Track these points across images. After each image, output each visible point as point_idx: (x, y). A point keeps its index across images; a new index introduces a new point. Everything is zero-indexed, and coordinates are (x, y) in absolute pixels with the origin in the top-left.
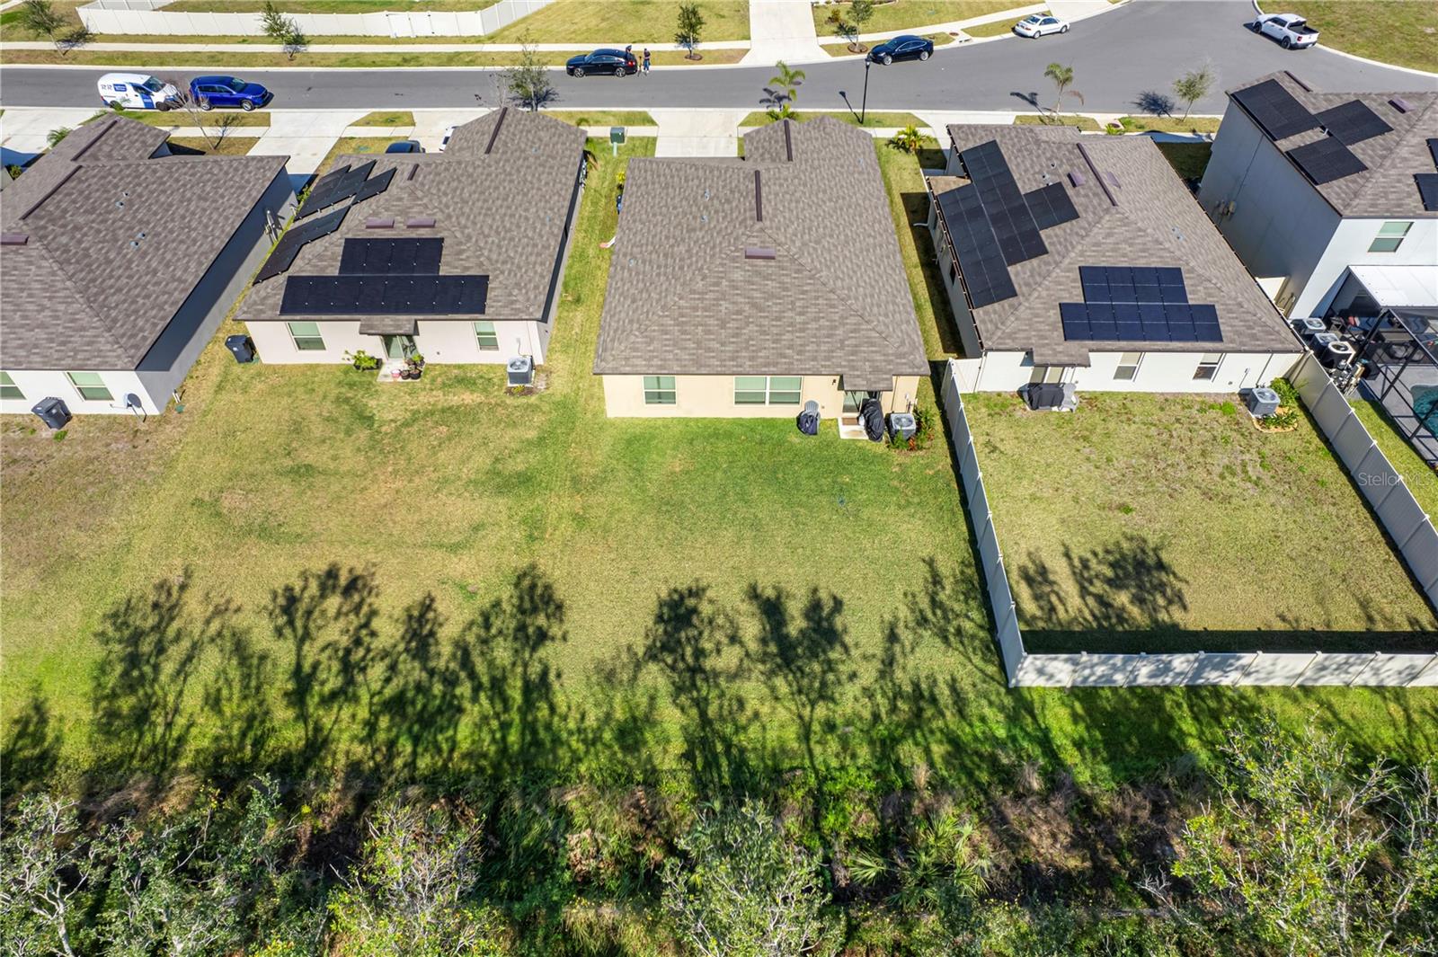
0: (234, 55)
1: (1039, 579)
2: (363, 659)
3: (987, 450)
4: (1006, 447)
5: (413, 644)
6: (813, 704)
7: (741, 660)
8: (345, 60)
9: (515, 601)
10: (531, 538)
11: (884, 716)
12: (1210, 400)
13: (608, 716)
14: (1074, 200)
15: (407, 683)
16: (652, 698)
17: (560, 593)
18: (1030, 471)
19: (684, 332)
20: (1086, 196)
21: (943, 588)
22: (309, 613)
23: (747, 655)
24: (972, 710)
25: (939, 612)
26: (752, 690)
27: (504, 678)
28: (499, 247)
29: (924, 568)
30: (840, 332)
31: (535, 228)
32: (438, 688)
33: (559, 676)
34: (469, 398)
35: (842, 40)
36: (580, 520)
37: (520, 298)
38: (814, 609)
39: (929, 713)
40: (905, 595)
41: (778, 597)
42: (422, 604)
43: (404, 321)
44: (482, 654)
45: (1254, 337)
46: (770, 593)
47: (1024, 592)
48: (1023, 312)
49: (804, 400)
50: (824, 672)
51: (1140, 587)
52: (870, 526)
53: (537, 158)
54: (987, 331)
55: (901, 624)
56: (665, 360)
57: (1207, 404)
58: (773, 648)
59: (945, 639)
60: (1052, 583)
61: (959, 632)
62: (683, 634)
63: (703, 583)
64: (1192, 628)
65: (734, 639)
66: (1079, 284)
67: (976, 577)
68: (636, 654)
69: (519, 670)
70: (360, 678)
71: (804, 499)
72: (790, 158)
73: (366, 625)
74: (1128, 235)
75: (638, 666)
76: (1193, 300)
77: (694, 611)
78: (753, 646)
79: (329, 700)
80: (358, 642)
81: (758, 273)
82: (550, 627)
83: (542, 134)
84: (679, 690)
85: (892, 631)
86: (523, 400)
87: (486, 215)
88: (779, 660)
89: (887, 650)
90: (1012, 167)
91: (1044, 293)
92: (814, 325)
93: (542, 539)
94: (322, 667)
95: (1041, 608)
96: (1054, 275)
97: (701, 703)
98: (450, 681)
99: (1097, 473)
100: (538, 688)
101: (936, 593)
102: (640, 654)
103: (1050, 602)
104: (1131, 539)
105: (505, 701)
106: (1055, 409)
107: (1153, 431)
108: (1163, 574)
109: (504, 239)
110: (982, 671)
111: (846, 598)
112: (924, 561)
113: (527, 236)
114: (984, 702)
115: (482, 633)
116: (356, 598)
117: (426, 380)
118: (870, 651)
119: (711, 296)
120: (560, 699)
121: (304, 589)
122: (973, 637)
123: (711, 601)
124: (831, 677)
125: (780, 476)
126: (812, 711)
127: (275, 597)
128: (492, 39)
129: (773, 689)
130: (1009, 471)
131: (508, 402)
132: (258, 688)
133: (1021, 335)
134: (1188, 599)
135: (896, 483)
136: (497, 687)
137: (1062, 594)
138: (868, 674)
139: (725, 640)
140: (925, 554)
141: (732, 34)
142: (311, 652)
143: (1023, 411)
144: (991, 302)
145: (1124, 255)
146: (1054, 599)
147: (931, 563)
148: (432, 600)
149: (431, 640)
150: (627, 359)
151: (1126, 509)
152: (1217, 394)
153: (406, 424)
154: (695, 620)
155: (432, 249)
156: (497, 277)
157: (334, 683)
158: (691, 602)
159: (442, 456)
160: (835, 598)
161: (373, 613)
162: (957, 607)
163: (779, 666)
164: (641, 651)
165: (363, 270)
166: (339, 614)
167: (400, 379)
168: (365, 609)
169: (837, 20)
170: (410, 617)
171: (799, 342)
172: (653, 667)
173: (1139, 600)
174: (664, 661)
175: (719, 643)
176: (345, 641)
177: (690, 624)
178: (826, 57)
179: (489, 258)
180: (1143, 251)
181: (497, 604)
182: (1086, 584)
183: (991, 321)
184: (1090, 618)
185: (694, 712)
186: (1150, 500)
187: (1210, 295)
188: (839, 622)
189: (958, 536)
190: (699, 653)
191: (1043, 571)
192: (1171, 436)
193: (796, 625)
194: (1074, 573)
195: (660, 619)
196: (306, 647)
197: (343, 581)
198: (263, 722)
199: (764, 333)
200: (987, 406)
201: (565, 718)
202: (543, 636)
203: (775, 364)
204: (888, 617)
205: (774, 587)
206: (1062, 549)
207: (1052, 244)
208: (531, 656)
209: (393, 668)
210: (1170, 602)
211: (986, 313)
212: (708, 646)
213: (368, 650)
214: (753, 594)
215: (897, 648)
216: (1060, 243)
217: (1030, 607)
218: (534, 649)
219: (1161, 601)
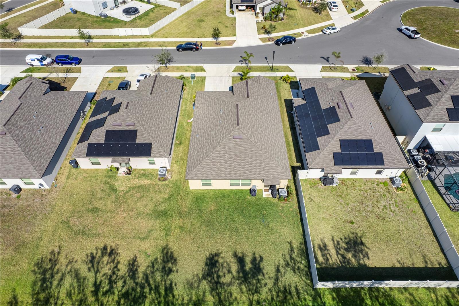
0: (69, 43)
1: (324, 249)
2: (116, 279)
3: (309, 201)
4: (316, 199)
5: (131, 274)
6: (253, 294)
7: (232, 279)
8: (105, 45)
9: (162, 258)
10: (167, 235)
11: (275, 298)
12: (380, 181)
13: (191, 299)
14: (339, 114)
15: (129, 288)
16: (204, 293)
17: (176, 255)
18: (323, 208)
19: (214, 165)
20: (343, 112)
21: (294, 253)
22: (98, 262)
23: (233, 277)
24: (302, 296)
25: (293, 261)
26: (234, 289)
27: (159, 286)
28: (155, 131)
29: (288, 245)
30: (263, 164)
31: (166, 122)
32: (139, 289)
33: (176, 285)
34: (146, 182)
35: (266, 36)
36: (182, 228)
37: (162, 151)
38: (254, 260)
39: (288, 297)
40: (282, 255)
41: (243, 256)
42: (133, 259)
43: (126, 158)
44: (152, 277)
45: (394, 163)
46: (240, 255)
47: (319, 253)
48: (321, 156)
49: (252, 185)
50: (257, 283)
51: (355, 251)
52: (272, 230)
53: (167, 94)
54: (310, 162)
55: (281, 266)
56: (208, 175)
57: (379, 183)
58: (241, 275)
59: (294, 271)
60: (328, 250)
61: (299, 268)
62: (214, 270)
63: (220, 251)
64: (371, 266)
65: (229, 272)
66: (339, 146)
67: (304, 248)
68: (199, 277)
69: (163, 283)
70: (115, 286)
71: (252, 220)
72: (248, 97)
73: (116, 267)
74: (356, 128)
75: (200, 281)
76: (376, 151)
77: (217, 261)
78: (235, 274)
79: (105, 294)
80: (114, 273)
81: (237, 144)
82: (172, 267)
83: (168, 84)
84: (212, 290)
85: (278, 268)
86: (163, 183)
87: (151, 119)
88: (243, 279)
89: (276, 275)
90: (319, 98)
91: (328, 149)
92: (255, 162)
93: (170, 235)
94: (103, 282)
95: (324, 259)
96: (331, 142)
97: (219, 294)
98: (143, 287)
99: (343, 209)
100: (169, 289)
101: (292, 254)
102: (201, 277)
103: (327, 257)
104: (353, 233)
105: (159, 293)
106: (331, 185)
107: (362, 193)
108: (363, 246)
109: (157, 128)
110: (305, 282)
111: (264, 256)
112: (288, 243)
113: (164, 126)
114: (306, 293)
115: (152, 270)
116: (113, 257)
117: (133, 175)
118: (271, 276)
119: (222, 152)
120: (176, 293)
121: (97, 254)
122: (303, 270)
123: (222, 258)
124: (259, 285)
125: (244, 211)
126: (253, 297)
127: (88, 257)
128: (152, 36)
129: (241, 289)
130: (316, 209)
131: (159, 183)
132: (83, 290)
133: (321, 164)
134: (370, 255)
135: (280, 214)
136: (157, 288)
137: (331, 254)
138: (270, 283)
139: (226, 272)
140: (289, 240)
141: (230, 34)
142: (99, 276)
143: (321, 186)
144: (312, 151)
145: (354, 135)
146: (328, 256)
147: (290, 243)
148: (136, 258)
149: (136, 272)
150: (196, 174)
151: (352, 222)
152: (383, 178)
153: (127, 192)
154: (217, 265)
155: (134, 133)
156: (154, 143)
157: (107, 288)
158: (216, 258)
159: (138, 204)
160: (260, 256)
161: (118, 263)
162: (298, 259)
163: (243, 281)
164: (200, 276)
165: (112, 141)
166: (108, 263)
167: (125, 175)
168: (116, 261)
169: (264, 28)
170: (130, 264)
171: (250, 168)
172: (204, 282)
173: (354, 256)
174: (208, 280)
175: (224, 273)
176: (110, 273)
177: (216, 266)
178: (261, 43)
179: (152, 137)
180: (360, 133)
181: (156, 259)
182: (339, 251)
183: (311, 158)
184: (339, 263)
185: (217, 297)
186: (360, 219)
187: (381, 149)
188: (261, 265)
189: (299, 233)
190: (219, 277)
191: (325, 246)
192: (367, 195)
193: (248, 266)
194: (335, 246)
195: (206, 264)
196: (98, 275)
197: (109, 251)
198: (85, 302)
199: (239, 165)
200: (310, 184)
201: (177, 300)
202: (170, 271)
203: (243, 176)
204: (277, 263)
205: (242, 253)
206: (331, 237)
207: (331, 130)
208: (167, 278)
209: (125, 282)
210: (364, 257)
211: (310, 155)
212: (221, 274)
213: (117, 276)
214: (235, 255)
215: (279, 274)
216: (334, 130)
217: (321, 259)
218: (168, 275)
219: (361, 256)
